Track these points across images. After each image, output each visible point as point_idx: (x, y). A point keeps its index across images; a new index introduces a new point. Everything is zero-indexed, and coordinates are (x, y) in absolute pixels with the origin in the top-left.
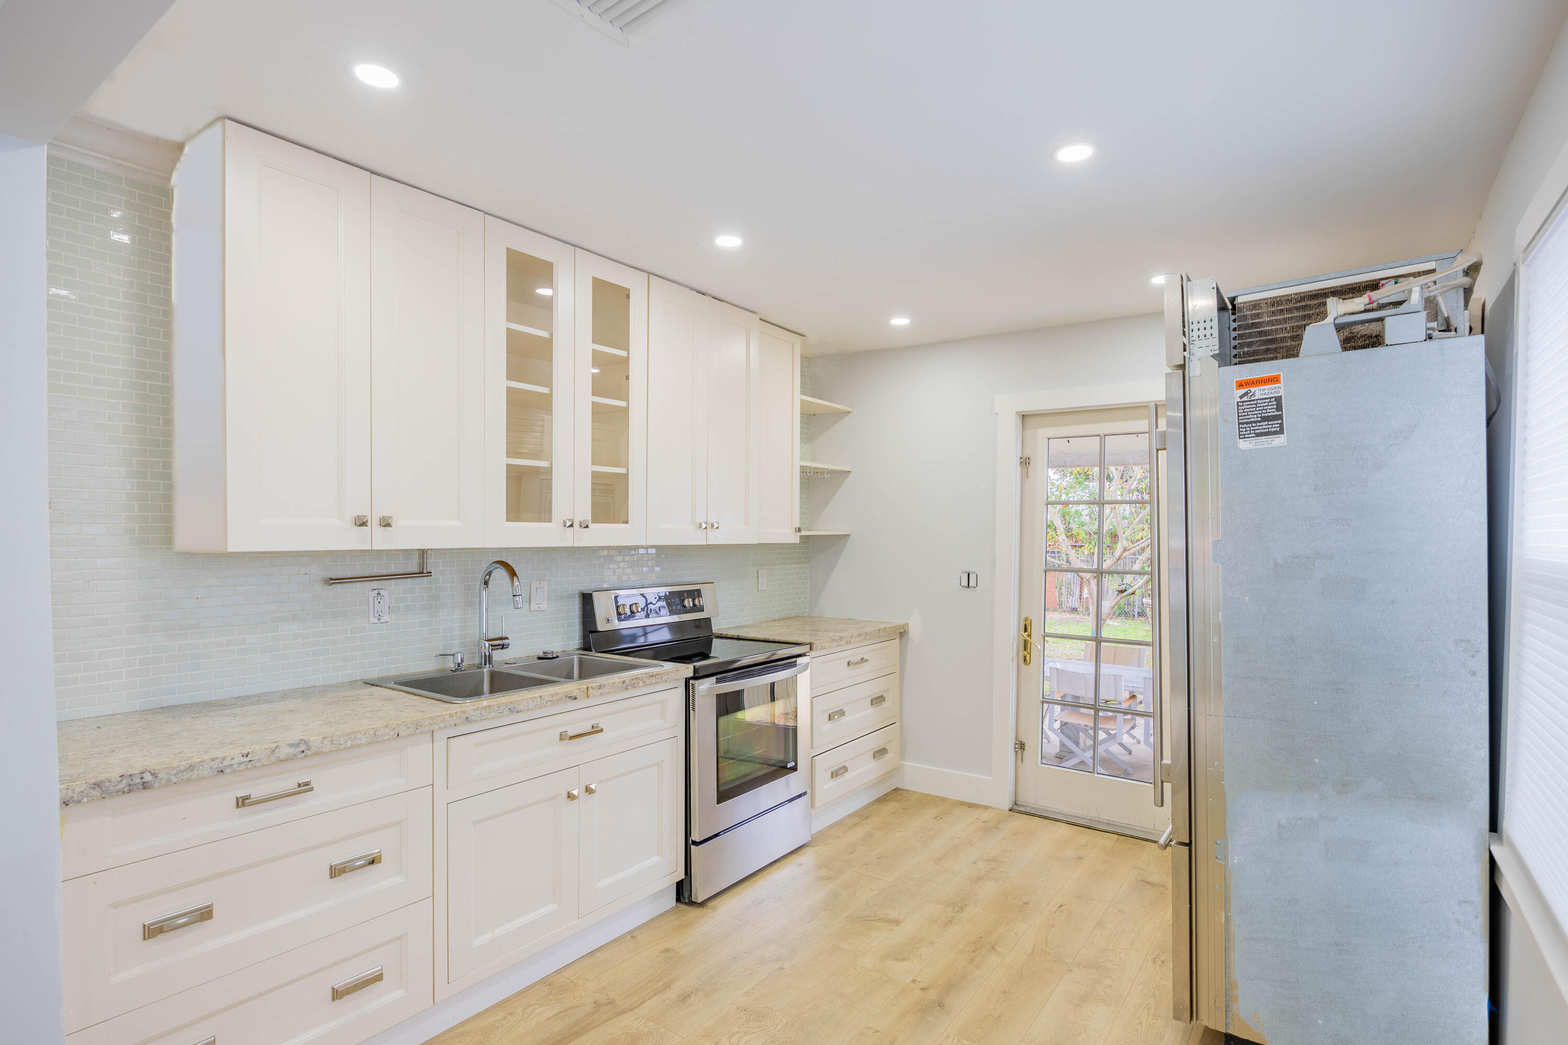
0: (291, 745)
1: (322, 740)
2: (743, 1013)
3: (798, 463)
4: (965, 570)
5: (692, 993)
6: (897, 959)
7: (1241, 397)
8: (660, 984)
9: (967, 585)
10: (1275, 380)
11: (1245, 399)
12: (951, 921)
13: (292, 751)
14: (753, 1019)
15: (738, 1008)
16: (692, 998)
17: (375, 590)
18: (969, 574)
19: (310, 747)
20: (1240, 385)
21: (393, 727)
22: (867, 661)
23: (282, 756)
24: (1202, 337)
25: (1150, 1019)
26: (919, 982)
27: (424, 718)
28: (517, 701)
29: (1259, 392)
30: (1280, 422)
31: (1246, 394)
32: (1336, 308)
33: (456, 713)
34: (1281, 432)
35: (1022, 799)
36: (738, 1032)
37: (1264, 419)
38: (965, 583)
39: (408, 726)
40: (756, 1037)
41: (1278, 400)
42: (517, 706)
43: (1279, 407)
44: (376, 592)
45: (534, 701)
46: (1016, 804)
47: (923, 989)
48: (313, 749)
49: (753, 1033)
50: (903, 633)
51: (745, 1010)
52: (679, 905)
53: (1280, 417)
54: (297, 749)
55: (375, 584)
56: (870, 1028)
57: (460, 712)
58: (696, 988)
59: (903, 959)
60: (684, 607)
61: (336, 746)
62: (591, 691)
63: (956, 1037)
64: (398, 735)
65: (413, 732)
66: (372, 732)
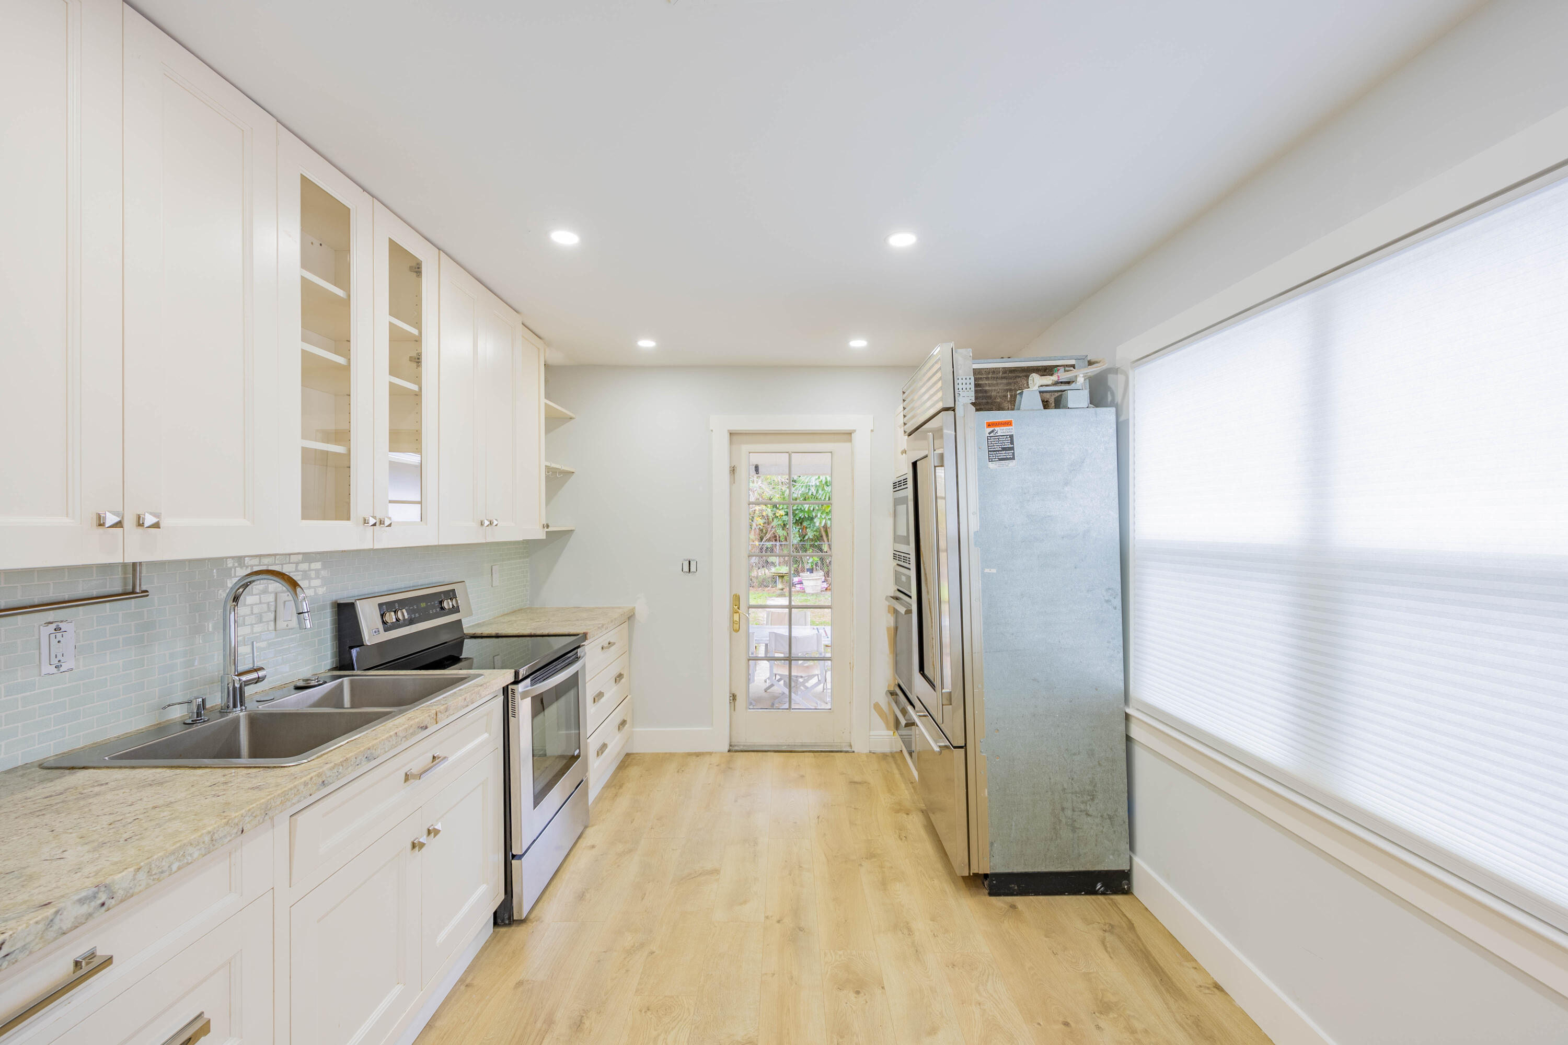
0: (81, 901)
1: (135, 875)
2: (649, 1013)
3: (544, 463)
4: (686, 558)
5: (583, 1016)
6: (741, 904)
7: (990, 433)
8: (539, 1025)
9: (688, 571)
10: (1009, 423)
11: (992, 435)
12: (755, 856)
13: (84, 909)
14: (663, 1015)
15: (641, 1011)
16: (587, 1023)
17: (51, 623)
18: (690, 562)
19: (115, 893)
20: (989, 425)
21: (236, 821)
22: (614, 643)
23: (66, 925)
24: (964, 389)
25: (930, 882)
26: (772, 917)
27: (274, 797)
28: (373, 746)
29: (1000, 431)
30: (1013, 451)
31: (993, 431)
32: (1036, 381)
33: (311, 778)
34: (1013, 458)
35: (735, 741)
36: (659, 1035)
37: (1004, 449)
38: (686, 569)
39: (254, 815)
40: (679, 1030)
41: (1011, 437)
42: (374, 751)
43: (1012, 443)
44: (54, 626)
45: (390, 741)
46: (730, 746)
47: (779, 922)
48: (121, 893)
49: (673, 1029)
50: (631, 617)
51: (648, 1010)
52: (498, 929)
53: (1012, 449)
54: (93, 904)
55: (51, 615)
56: (766, 974)
57: (315, 776)
58: (583, 1010)
59: (745, 902)
60: (442, 608)
61: (155, 877)
62: (439, 715)
63: (832, 951)
64: (242, 831)
65: (261, 821)
66: (207, 839)
